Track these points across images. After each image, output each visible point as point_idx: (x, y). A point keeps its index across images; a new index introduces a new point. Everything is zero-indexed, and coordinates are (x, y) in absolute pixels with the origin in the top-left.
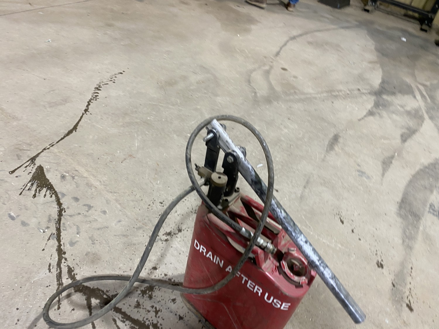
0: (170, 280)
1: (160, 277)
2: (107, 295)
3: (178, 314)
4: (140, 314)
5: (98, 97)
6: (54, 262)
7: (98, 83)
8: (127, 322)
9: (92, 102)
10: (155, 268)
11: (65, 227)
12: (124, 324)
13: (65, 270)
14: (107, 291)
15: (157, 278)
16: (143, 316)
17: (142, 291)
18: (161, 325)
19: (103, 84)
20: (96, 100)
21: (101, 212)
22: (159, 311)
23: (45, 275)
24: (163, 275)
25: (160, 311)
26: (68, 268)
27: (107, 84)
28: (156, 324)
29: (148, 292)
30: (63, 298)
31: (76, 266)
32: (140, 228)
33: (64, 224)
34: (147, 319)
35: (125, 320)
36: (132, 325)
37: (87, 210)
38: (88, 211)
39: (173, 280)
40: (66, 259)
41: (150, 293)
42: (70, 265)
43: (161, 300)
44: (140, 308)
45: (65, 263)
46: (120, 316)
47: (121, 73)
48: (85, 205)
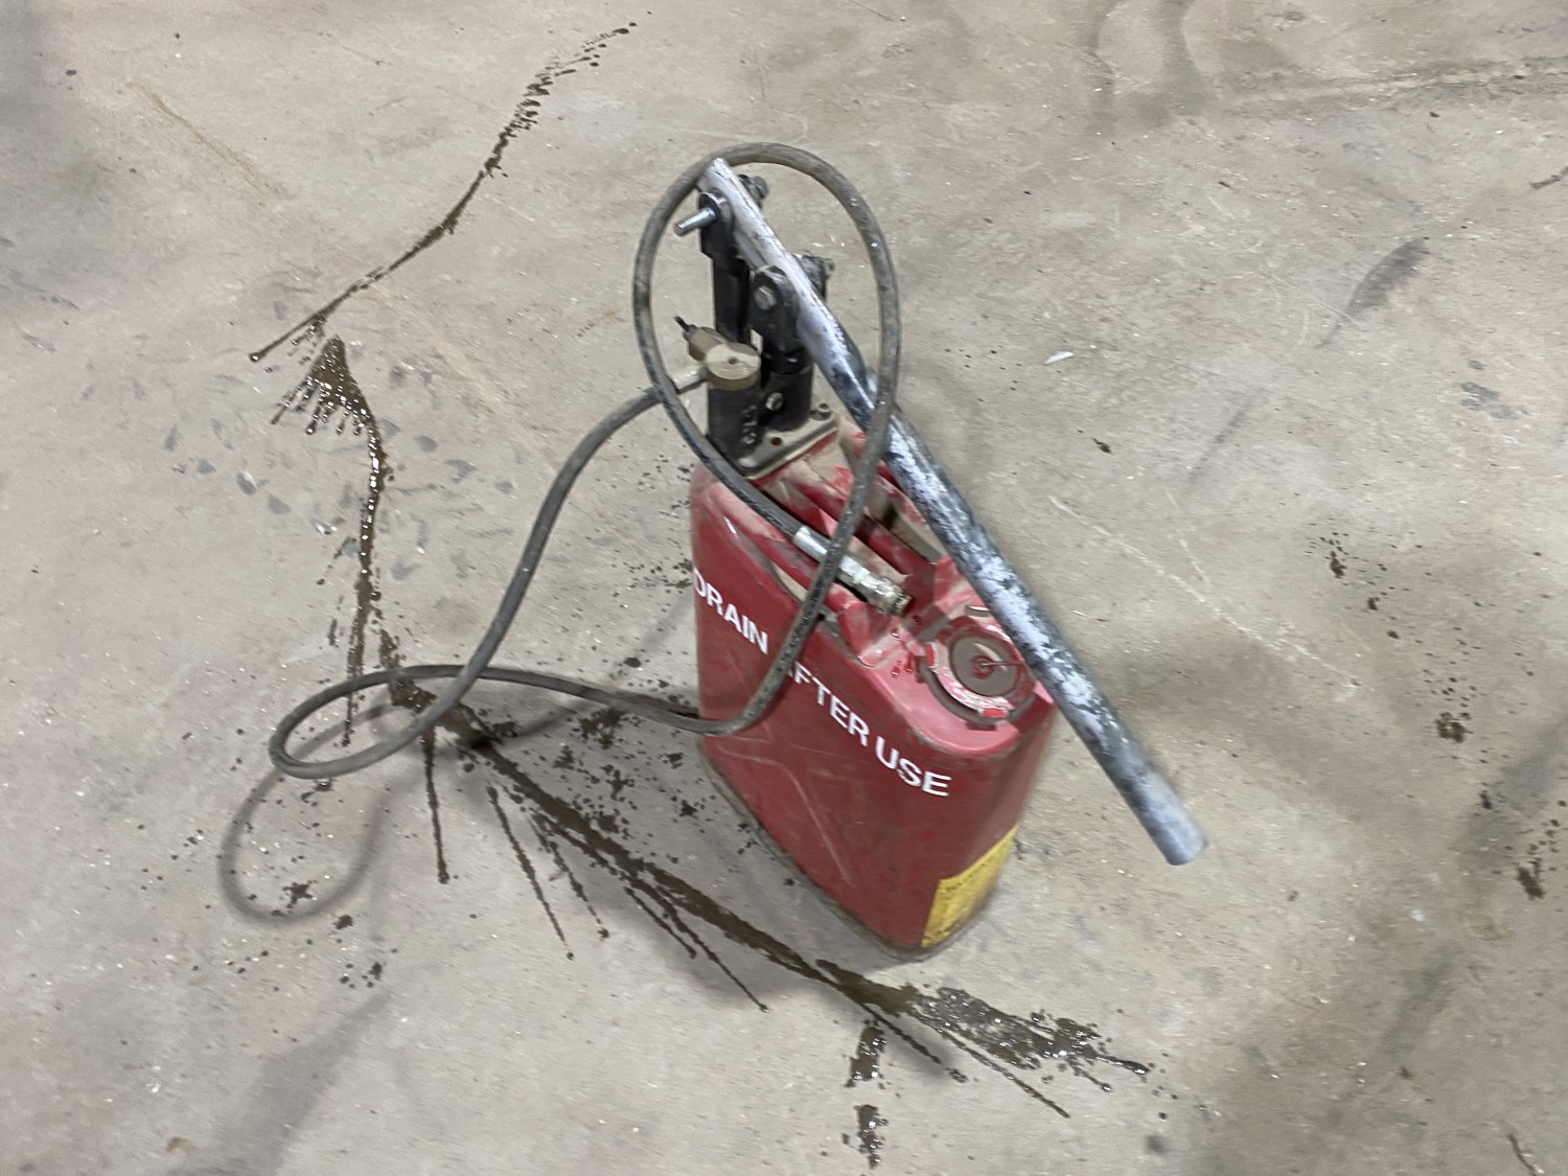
0: (673, 698)
1: (646, 689)
2: (481, 724)
3: (681, 797)
4: (568, 785)
5: (534, 118)
6: (347, 620)
7: (542, 68)
8: (529, 803)
9: (514, 136)
10: (634, 662)
11: (387, 524)
12: (518, 806)
13: (373, 643)
14: (484, 713)
15: (636, 689)
16: (577, 790)
17: (585, 722)
18: (625, 821)
19: (559, 71)
20: (527, 128)
21: (497, 485)
22: (626, 782)
23: (319, 652)
24: (656, 684)
25: (630, 783)
26: (382, 639)
27: (573, 71)
28: (611, 819)
29: (600, 726)
30: (359, 716)
31: (403, 635)
32: (606, 541)
33: (384, 513)
34: (587, 801)
35: (522, 795)
36: (543, 812)
37: (456, 477)
38: (456, 481)
39: (681, 701)
40: (379, 613)
41: (608, 730)
42: (387, 630)
43: (635, 754)
44: (572, 768)
45: (375, 622)
46: (510, 783)
47: (624, 31)
48: (450, 462)
